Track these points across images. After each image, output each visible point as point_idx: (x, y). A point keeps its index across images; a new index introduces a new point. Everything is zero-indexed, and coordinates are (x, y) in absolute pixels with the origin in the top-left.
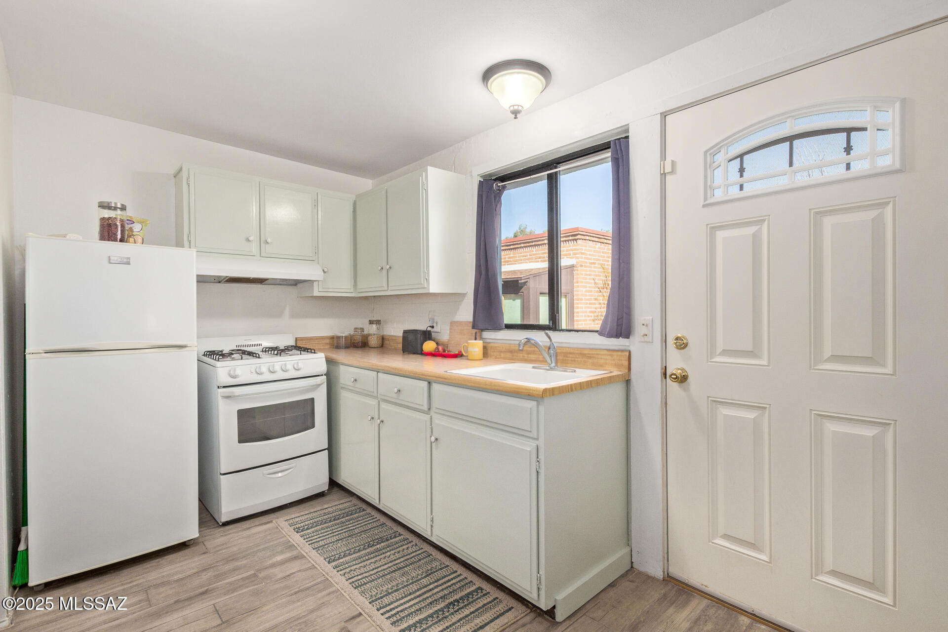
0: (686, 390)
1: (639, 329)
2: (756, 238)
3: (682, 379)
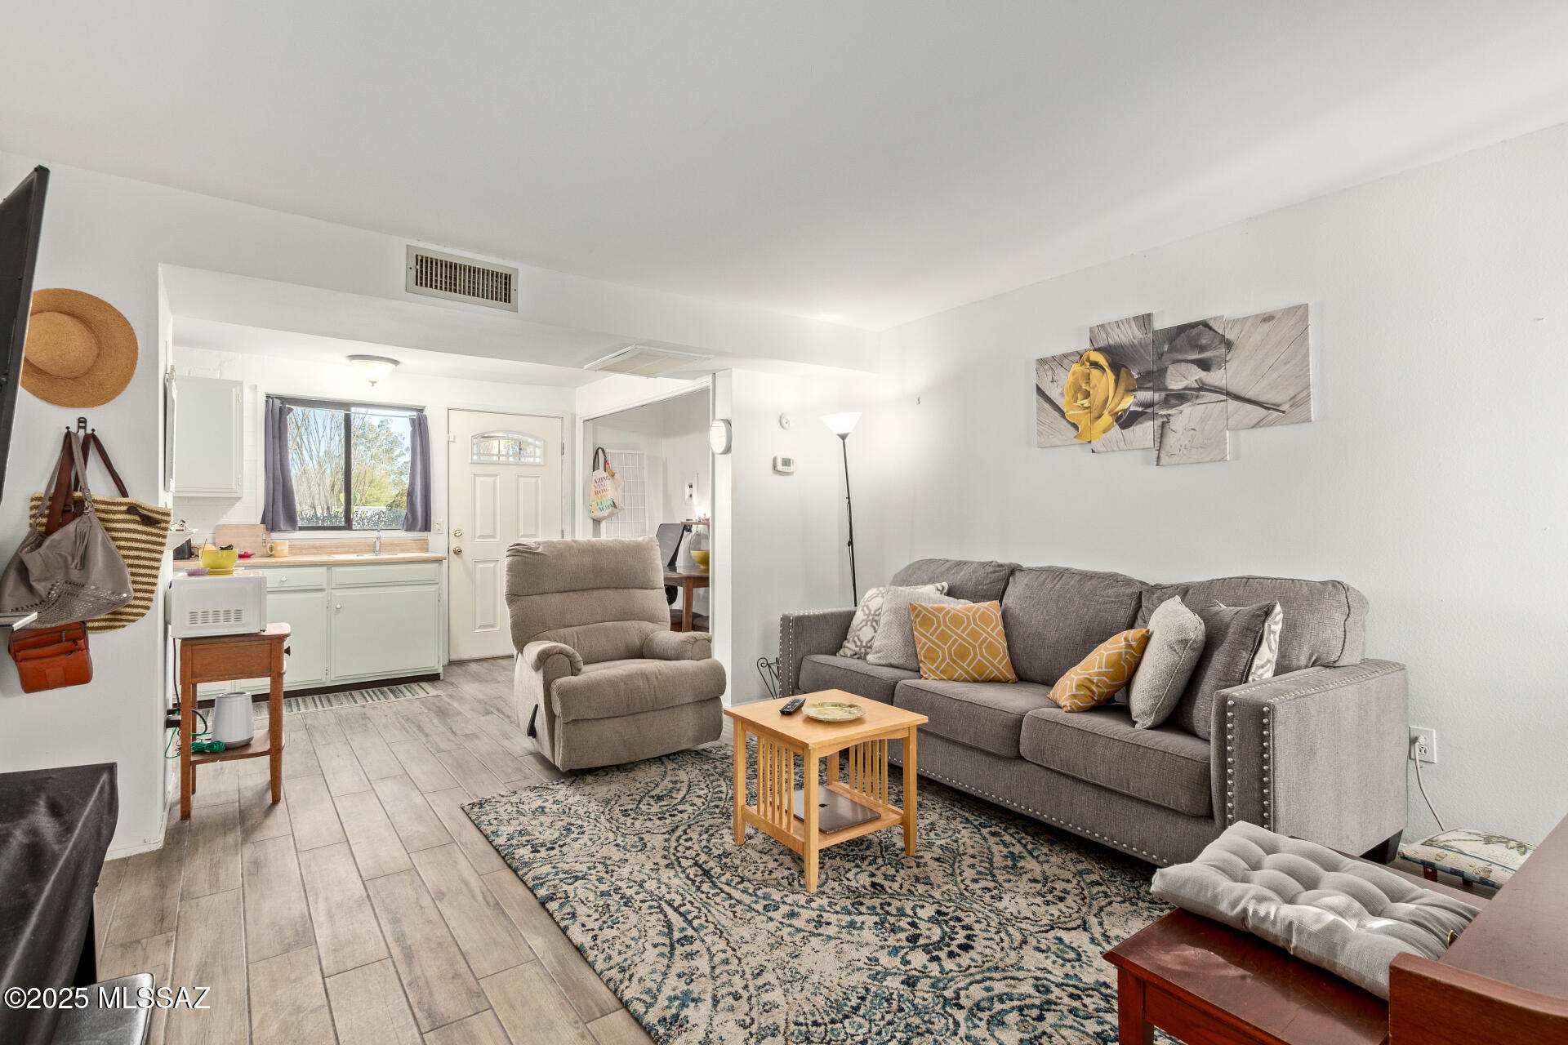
0: (461, 558)
1: (433, 526)
2: (495, 482)
3: (458, 552)
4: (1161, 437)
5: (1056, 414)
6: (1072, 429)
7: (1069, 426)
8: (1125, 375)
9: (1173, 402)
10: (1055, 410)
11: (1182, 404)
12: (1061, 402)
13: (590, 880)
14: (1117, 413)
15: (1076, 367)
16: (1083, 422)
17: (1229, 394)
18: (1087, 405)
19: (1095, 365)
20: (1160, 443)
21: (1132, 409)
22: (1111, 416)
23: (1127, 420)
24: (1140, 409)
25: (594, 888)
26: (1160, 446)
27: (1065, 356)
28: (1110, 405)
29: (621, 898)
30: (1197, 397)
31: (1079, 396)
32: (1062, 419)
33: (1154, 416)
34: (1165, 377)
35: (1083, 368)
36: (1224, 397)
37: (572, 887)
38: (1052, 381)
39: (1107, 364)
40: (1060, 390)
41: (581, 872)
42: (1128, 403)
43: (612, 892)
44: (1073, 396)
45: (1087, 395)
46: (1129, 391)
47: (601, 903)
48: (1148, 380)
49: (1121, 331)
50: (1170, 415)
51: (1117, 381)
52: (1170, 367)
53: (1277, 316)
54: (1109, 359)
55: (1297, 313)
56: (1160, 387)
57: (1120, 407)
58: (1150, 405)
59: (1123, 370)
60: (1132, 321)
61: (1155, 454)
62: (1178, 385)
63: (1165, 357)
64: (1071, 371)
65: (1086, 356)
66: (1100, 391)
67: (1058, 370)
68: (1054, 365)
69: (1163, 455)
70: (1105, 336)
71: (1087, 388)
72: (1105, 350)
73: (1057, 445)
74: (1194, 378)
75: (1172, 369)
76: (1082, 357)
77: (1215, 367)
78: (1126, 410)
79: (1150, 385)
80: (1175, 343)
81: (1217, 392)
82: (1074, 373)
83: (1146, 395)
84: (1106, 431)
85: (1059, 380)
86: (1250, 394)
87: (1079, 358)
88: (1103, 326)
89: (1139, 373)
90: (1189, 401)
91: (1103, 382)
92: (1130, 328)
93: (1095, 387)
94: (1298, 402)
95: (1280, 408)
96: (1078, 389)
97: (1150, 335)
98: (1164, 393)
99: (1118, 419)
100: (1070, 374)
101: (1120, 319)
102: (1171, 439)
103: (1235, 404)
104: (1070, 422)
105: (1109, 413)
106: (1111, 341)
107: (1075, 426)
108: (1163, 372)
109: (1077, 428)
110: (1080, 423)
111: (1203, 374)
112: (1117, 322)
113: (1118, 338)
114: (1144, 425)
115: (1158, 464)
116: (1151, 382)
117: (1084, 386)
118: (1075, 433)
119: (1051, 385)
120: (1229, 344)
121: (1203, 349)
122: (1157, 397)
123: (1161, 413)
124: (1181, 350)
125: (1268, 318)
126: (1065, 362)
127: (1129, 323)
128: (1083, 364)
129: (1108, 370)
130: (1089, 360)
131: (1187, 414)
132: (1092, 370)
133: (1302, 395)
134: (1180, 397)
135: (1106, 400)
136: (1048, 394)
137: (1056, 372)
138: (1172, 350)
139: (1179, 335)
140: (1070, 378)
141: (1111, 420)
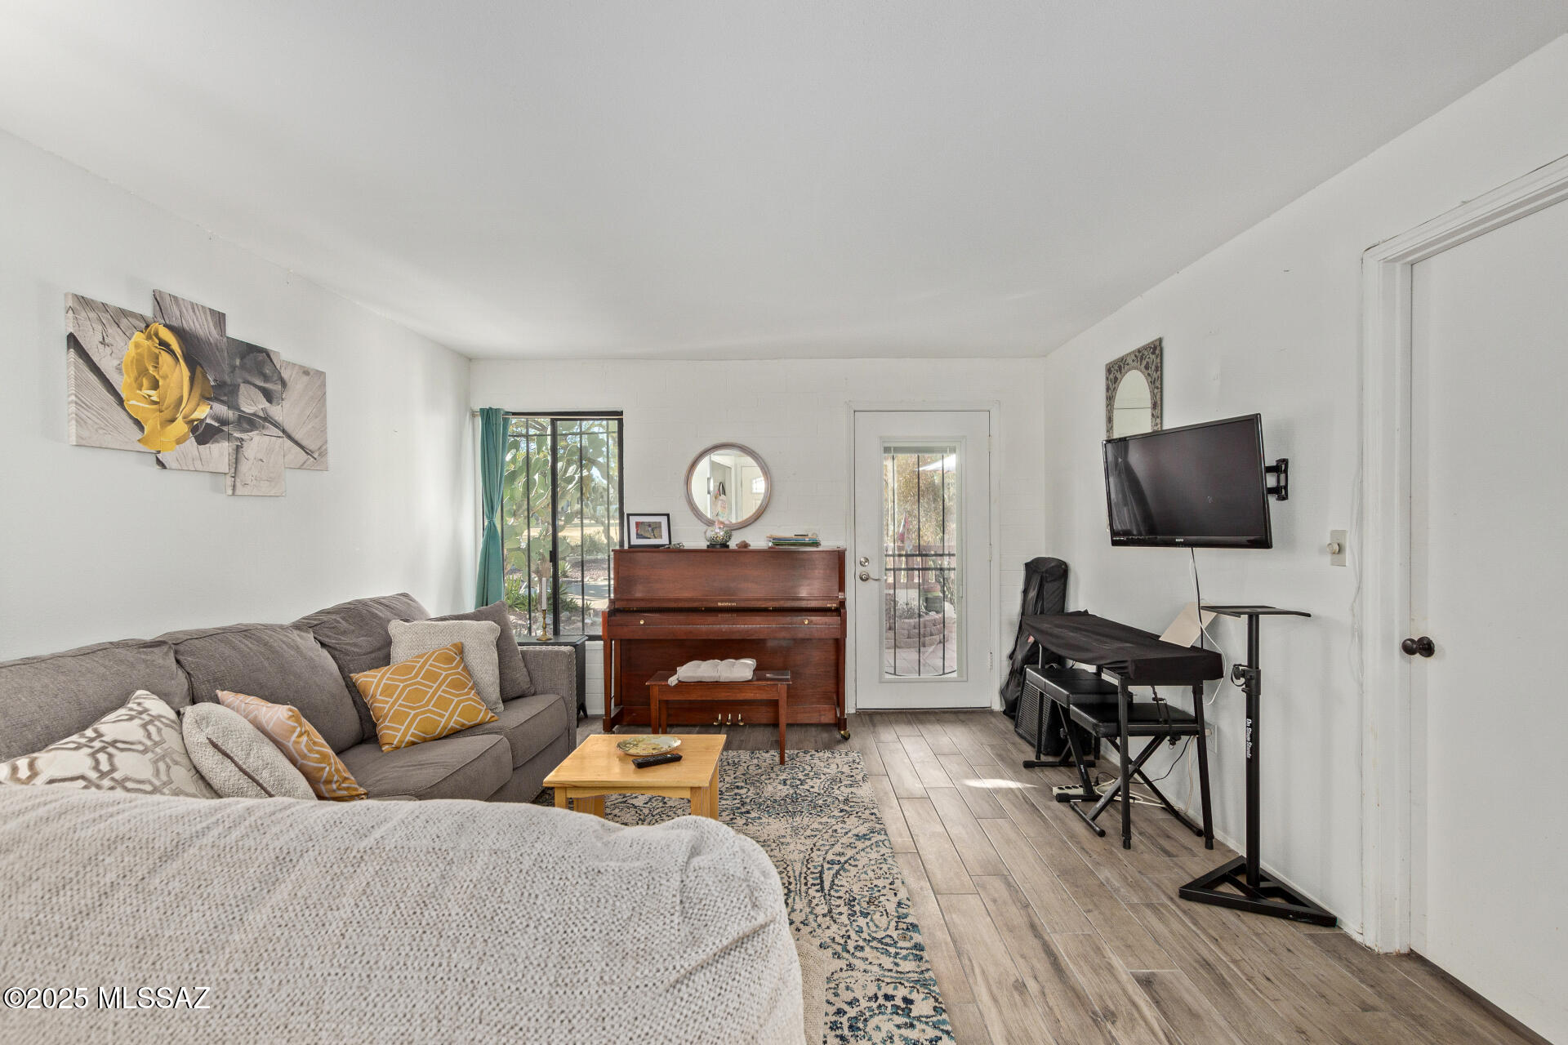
4: (236, 463)
5: (111, 398)
6: (135, 427)
7: (130, 422)
8: (200, 376)
9: (245, 426)
10: (108, 392)
11: (252, 431)
12: (122, 383)
13: (869, 935)
14: (193, 421)
15: (138, 337)
16: (150, 421)
17: (284, 431)
18: (155, 398)
19: (164, 344)
20: (236, 468)
21: (209, 421)
22: (188, 423)
23: (204, 434)
24: (217, 425)
25: (871, 924)
26: (235, 473)
27: (124, 313)
28: (186, 407)
29: (854, 906)
30: (263, 427)
31: (145, 382)
32: (119, 408)
33: (229, 437)
34: (237, 395)
35: (149, 343)
36: (281, 434)
37: (888, 933)
38: (103, 343)
39: (180, 351)
40: (116, 362)
41: (872, 947)
42: (203, 412)
43: (859, 914)
44: (136, 379)
45: (155, 385)
46: (206, 398)
47: (872, 907)
48: (223, 392)
49: (197, 319)
50: (243, 440)
51: (192, 380)
52: (242, 385)
53: (312, 373)
54: (184, 347)
55: (321, 374)
56: (234, 406)
57: (196, 415)
58: (224, 422)
59: (199, 369)
60: (208, 312)
61: (229, 481)
62: (248, 409)
63: (237, 371)
64: (133, 340)
65: (153, 327)
66: (172, 385)
67: (112, 330)
68: (105, 317)
69: (238, 484)
70: (178, 314)
71: (155, 374)
72: (179, 332)
73: (110, 446)
74: (261, 407)
75: (243, 388)
76: (147, 326)
77: (275, 401)
78: (202, 421)
79: (225, 398)
80: (245, 361)
81: (277, 427)
82: (137, 346)
83: (221, 409)
84: (179, 441)
85: (113, 348)
86: (297, 437)
87: (143, 325)
88: (176, 298)
89: (215, 380)
90: (257, 429)
91: (176, 375)
92: (207, 320)
93: (165, 377)
94: (323, 453)
95: (313, 454)
96: (142, 372)
97: (225, 339)
98: (237, 413)
99: (194, 430)
100: (131, 343)
101: (195, 302)
102: (244, 467)
103: (289, 443)
104: (131, 417)
105: (184, 418)
106: (185, 325)
107: (139, 425)
108: (234, 390)
109: (142, 428)
110: (146, 422)
111: (267, 405)
112: (192, 304)
113: (192, 324)
114: (220, 445)
115: (233, 494)
116: (225, 395)
117: (151, 370)
118: (139, 435)
119: (101, 347)
120: (284, 384)
121: (266, 378)
122: (230, 414)
123: (237, 435)
124: (249, 371)
125: (306, 373)
126: (124, 322)
127: (205, 313)
128: (149, 338)
129: (181, 360)
130: (156, 335)
131: (256, 443)
132: (162, 352)
133: (324, 447)
134: (250, 423)
135: (181, 399)
136: (95, 359)
137: (110, 331)
138: (243, 367)
139: (248, 354)
140: (130, 351)
141: (185, 428)
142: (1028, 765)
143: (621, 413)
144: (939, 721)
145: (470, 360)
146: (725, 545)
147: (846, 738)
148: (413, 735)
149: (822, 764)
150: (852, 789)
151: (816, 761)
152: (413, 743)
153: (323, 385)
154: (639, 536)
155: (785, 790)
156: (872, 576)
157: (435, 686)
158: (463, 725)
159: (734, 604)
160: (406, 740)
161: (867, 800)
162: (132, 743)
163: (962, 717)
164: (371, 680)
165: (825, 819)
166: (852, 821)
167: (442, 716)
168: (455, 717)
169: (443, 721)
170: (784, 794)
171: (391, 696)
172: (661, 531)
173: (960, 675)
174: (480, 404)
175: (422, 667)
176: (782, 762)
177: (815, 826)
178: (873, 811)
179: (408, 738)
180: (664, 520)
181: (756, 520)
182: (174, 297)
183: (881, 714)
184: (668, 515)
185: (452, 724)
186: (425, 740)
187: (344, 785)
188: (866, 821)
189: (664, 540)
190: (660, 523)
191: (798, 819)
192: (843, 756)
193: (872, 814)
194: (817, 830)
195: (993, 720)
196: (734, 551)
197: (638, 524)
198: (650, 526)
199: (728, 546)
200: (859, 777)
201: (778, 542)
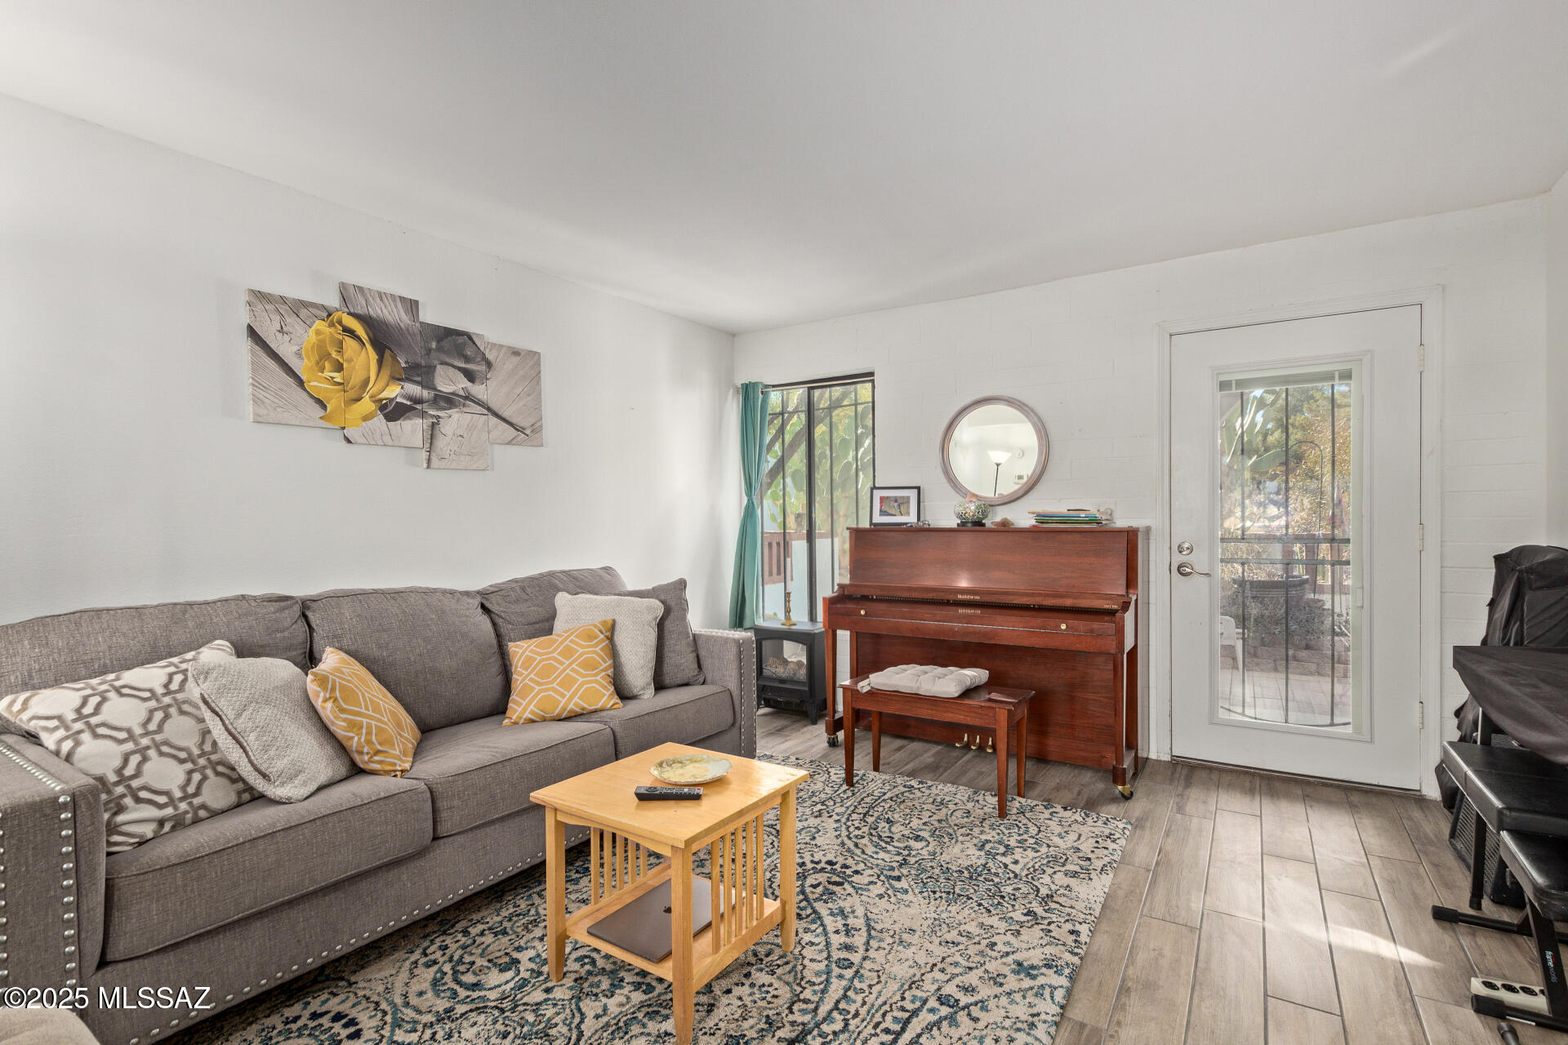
4: (431, 439)
5: (290, 380)
6: (317, 406)
7: (311, 401)
8: (390, 358)
9: (442, 404)
10: (288, 375)
11: (450, 409)
12: (301, 367)
14: (381, 400)
15: (319, 325)
16: (334, 400)
17: (489, 409)
18: (338, 380)
19: (349, 331)
20: (431, 443)
21: (399, 400)
22: (375, 402)
23: (394, 412)
24: (409, 403)
26: (430, 448)
27: (305, 304)
28: (373, 388)
30: (464, 405)
31: (327, 365)
32: (299, 389)
33: (423, 415)
34: (433, 376)
35: (332, 330)
36: (486, 412)
38: (281, 331)
39: (366, 337)
40: (295, 348)
42: (393, 392)
44: (318, 363)
45: (339, 367)
46: (395, 378)
48: (419, 372)
49: (385, 307)
50: (439, 417)
51: (380, 362)
52: (439, 367)
53: (523, 354)
54: (370, 332)
55: (534, 357)
56: (428, 385)
57: (385, 395)
58: (418, 401)
59: (387, 353)
60: (398, 300)
61: (425, 455)
62: (445, 387)
63: (433, 354)
64: (313, 328)
65: (336, 316)
66: (357, 368)
67: (291, 320)
68: (283, 309)
69: (434, 458)
70: (364, 303)
71: (339, 358)
72: (366, 320)
73: (289, 422)
74: (461, 386)
75: (439, 368)
76: (329, 315)
77: (477, 381)
78: (391, 400)
79: (419, 379)
80: (442, 343)
81: (480, 405)
82: (318, 333)
83: (414, 389)
84: (366, 418)
85: (292, 336)
86: (505, 415)
87: (325, 315)
88: (361, 289)
89: (406, 362)
90: (456, 407)
91: (362, 359)
92: (396, 307)
93: (350, 361)
94: (537, 429)
95: (525, 431)
96: (324, 356)
97: (418, 325)
98: (433, 393)
99: (382, 408)
100: (312, 331)
101: (382, 291)
102: (441, 443)
103: (494, 420)
104: (312, 396)
105: (371, 397)
106: (372, 312)
107: (322, 404)
108: (431, 369)
109: (324, 407)
110: (329, 401)
111: (469, 384)
112: (380, 294)
113: (380, 312)
114: (413, 421)
115: (428, 467)
116: (418, 375)
117: (334, 355)
118: (321, 413)
119: (279, 335)
120: (489, 364)
121: (467, 360)
122: (426, 394)
123: (431, 412)
124: (448, 353)
125: (516, 353)
126: (304, 312)
127: (394, 301)
128: (332, 325)
129: (368, 346)
130: (340, 322)
131: (454, 421)
132: (346, 338)
133: (538, 424)
134: (448, 401)
135: (366, 382)
136: (273, 346)
137: (288, 320)
138: (440, 349)
139: (447, 337)
140: (311, 337)
141: (373, 407)
142: (1442, 915)
143: (872, 374)
144: (1306, 798)
145: (734, 335)
146: (979, 523)
147: (1127, 797)
148: (532, 712)
149: (1058, 830)
150: (1073, 882)
151: (1053, 824)
152: (533, 721)
153: (538, 363)
154: (883, 513)
155: (976, 857)
156: (1197, 568)
157: (567, 663)
158: (583, 709)
159: (978, 598)
160: (524, 717)
161: (1080, 906)
162: (139, 690)
163: (1355, 798)
164: (521, 651)
165: (994, 921)
166: (1033, 935)
167: (563, 696)
168: (576, 699)
169: (564, 701)
170: (969, 863)
171: (527, 669)
172: (908, 507)
173: (1358, 730)
174: (742, 379)
175: (561, 643)
176: (1003, 813)
177: (972, 928)
178: (1078, 927)
179: (527, 715)
180: (913, 494)
181: (1026, 493)
182: (358, 287)
183: (1211, 769)
184: (918, 488)
185: (571, 706)
186: (544, 720)
187: (376, 758)
188: (1055, 942)
189: (911, 519)
190: (908, 498)
191: (954, 908)
192: (1100, 823)
193: (1072, 932)
194: (969, 936)
195: (1417, 814)
196: (991, 531)
197: (882, 499)
198: (896, 501)
199: (983, 525)
200: (1098, 864)
201: (1042, 518)
